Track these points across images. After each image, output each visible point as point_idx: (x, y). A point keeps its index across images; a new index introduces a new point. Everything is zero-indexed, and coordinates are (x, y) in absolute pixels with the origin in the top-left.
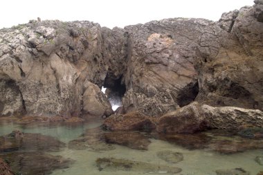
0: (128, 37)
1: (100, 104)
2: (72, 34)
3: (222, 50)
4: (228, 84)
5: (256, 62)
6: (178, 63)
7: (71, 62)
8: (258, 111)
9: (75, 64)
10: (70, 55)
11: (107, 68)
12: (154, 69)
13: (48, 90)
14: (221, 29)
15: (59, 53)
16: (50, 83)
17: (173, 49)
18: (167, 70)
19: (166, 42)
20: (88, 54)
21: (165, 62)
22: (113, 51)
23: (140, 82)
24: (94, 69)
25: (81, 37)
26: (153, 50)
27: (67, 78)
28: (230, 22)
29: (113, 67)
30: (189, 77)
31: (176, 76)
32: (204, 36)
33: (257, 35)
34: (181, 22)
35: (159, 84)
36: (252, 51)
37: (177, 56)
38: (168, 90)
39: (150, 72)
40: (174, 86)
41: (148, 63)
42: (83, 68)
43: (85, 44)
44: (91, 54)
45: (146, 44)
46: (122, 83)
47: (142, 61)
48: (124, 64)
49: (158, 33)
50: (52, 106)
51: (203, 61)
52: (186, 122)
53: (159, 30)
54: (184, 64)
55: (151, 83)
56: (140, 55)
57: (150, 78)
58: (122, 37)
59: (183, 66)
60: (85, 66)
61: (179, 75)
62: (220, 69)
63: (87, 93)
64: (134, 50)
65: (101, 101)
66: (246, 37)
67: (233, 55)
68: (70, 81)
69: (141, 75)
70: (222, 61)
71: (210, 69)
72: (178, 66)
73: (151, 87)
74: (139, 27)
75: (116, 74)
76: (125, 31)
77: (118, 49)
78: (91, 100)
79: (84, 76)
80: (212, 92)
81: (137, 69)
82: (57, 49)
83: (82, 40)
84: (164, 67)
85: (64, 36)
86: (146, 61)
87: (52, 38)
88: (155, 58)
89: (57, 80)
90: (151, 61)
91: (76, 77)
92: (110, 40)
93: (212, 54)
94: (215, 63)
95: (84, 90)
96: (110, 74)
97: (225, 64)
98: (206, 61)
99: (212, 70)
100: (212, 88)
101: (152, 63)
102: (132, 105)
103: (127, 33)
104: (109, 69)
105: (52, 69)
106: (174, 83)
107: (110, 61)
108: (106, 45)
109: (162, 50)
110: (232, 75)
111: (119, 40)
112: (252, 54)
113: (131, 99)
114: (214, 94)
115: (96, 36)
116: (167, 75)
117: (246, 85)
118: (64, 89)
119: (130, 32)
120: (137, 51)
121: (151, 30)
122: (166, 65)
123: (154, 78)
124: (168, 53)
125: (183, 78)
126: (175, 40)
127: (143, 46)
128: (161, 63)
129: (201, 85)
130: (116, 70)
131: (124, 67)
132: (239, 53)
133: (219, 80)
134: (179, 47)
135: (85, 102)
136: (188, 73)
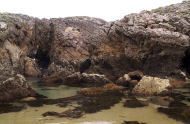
0: (53, 26)
2: (17, 27)
3: (102, 44)
4: (103, 62)
5: (116, 52)
6: (82, 47)
7: (17, 45)
8: (103, 76)
9: (19, 46)
10: (16, 41)
11: (38, 46)
12: (68, 50)
13: (4, 62)
14: (103, 32)
15: (10, 40)
16: (5, 58)
17: (80, 38)
18: (75, 51)
19: (76, 33)
20: (27, 40)
21: (75, 46)
22: (42, 36)
23: (59, 57)
24: (30, 48)
25: (23, 29)
26: (67, 38)
27: (16, 55)
28: (109, 28)
29: (42, 46)
30: (87, 55)
31: (80, 54)
32: (94, 35)
33: (118, 38)
34: (86, 21)
35: (70, 59)
36: (116, 46)
37: (82, 43)
38: (75, 63)
39: (65, 51)
40: (78, 60)
41: (64, 46)
42: (24, 49)
43: (26, 33)
44: (29, 40)
45: (64, 34)
46: (47, 56)
47: (60, 44)
48: (49, 44)
49: (71, 27)
50: (7, 72)
51: (93, 49)
52: (75, 80)
53: (72, 25)
55: (65, 58)
56: (60, 40)
57: (65, 55)
58: (49, 27)
59: (85, 49)
60: (25, 47)
61: (82, 54)
62: (100, 54)
63: (27, 64)
64: (56, 37)
65: (36, 69)
66: (113, 39)
67: (107, 47)
68: (18, 57)
69: (60, 53)
70: (101, 50)
72: (82, 49)
73: (65, 60)
74: (60, 19)
75: (43, 51)
76: (50, 22)
77: (46, 34)
78: (30, 68)
79: (24, 54)
80: (96, 65)
81: (57, 49)
82: (8, 37)
83: (23, 31)
84: (73, 49)
85: (12, 28)
86: (63, 44)
87: (5, 30)
88: (69, 43)
89: (10, 56)
90: (66, 45)
91: (20, 54)
92: (40, 28)
93: (97, 46)
94: (98, 51)
95: (25, 62)
96: (40, 50)
97: (103, 51)
98: (94, 49)
99: (97, 54)
100: (97, 63)
101: (67, 46)
102: (53, 72)
103: (52, 24)
104: (39, 47)
105: (6, 49)
106: (79, 59)
107: (40, 42)
108: (38, 32)
109: (73, 38)
110: (105, 58)
111: (46, 29)
112: (115, 48)
113: (53, 68)
115: (32, 28)
116: (75, 53)
117: (110, 63)
118: (15, 62)
119: (54, 24)
120: (58, 37)
121: (67, 24)
123: (67, 55)
124: (76, 40)
125: (84, 56)
126: (81, 33)
127: (62, 35)
128: (72, 46)
129: (92, 61)
130: (43, 48)
131: (49, 46)
132: (110, 46)
133: (99, 60)
134: (83, 37)
135: (26, 69)
136: (87, 53)
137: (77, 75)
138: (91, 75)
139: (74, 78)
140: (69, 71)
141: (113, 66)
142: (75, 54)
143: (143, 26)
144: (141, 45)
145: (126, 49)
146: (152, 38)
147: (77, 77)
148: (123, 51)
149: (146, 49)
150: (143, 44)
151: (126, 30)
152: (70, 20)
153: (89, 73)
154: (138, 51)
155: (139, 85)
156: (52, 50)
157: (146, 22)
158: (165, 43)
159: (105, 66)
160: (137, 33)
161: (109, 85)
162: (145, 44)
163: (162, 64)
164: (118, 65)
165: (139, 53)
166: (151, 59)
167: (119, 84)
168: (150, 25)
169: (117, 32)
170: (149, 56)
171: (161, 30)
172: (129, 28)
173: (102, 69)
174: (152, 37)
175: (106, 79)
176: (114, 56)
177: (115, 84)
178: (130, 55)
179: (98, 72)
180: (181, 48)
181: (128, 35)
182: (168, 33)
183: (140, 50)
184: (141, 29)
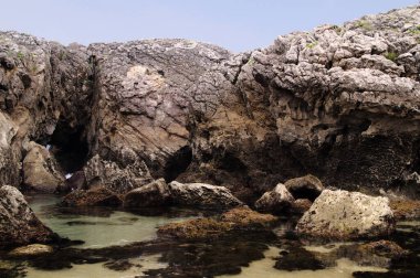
0: (96, 63)
1: (50, 175)
2: (4, 65)
3: (221, 108)
4: (223, 154)
5: (255, 129)
6: (169, 115)
7: (3, 110)
9: (10, 114)
10: (2, 100)
11: (57, 114)
12: (134, 123)
14: (223, 78)
17: (164, 94)
18: (153, 126)
19: (155, 82)
20: (31, 97)
21: (151, 113)
22: (68, 87)
23: (112, 142)
24: (37, 119)
25: (19, 69)
26: (133, 93)
28: (237, 69)
29: (68, 114)
30: (183, 137)
31: (166, 135)
32: (200, 86)
33: (260, 94)
34: (181, 50)
35: (139, 147)
36: (254, 113)
37: (168, 104)
38: (153, 156)
39: (127, 127)
40: (161, 149)
41: (124, 114)
42: (22, 120)
43: (26, 80)
44: (34, 97)
45: (123, 83)
46: (82, 139)
47: (115, 109)
48: (87, 108)
49: (143, 64)
51: (197, 121)
52: (152, 198)
53: (146, 60)
54: (178, 118)
55: (127, 144)
56: (114, 98)
57: (127, 136)
58: (86, 65)
59: (176, 121)
60: (26, 116)
61: (170, 134)
62: (216, 133)
63: (28, 158)
64: (103, 90)
65: (52, 171)
66: (248, 94)
67: (233, 115)
69: (113, 130)
70: (218, 123)
71: (205, 132)
72: (170, 120)
73: (127, 149)
74: (114, 47)
75: (72, 125)
76: (90, 53)
77: (78, 83)
78: (37, 170)
79: (23, 132)
80: (206, 162)
81: (107, 121)
83: (20, 75)
84: (147, 121)
86: (122, 109)
88: (136, 105)
90: (129, 110)
91: (12, 134)
92: (63, 67)
93: (208, 113)
94: (210, 125)
95: (24, 153)
96: (62, 125)
97: (222, 127)
98: (200, 121)
99: (206, 134)
100: (206, 157)
101: (131, 113)
102: (97, 178)
103: (94, 57)
104: (61, 116)
106: (162, 145)
107: (63, 103)
108: (58, 77)
109: (148, 94)
110: (228, 143)
111: (80, 69)
112: (253, 118)
113: (97, 169)
114: (208, 165)
115: (42, 67)
117: (241, 157)
119: (98, 57)
120: (108, 91)
121: (132, 58)
122: (152, 118)
123: (132, 137)
124: (156, 99)
125: (174, 138)
126: (168, 80)
127: (119, 85)
128: (145, 114)
129: (195, 152)
130: (72, 119)
131: (85, 113)
132: (241, 113)
133: (214, 148)
134: (172, 90)
135: (26, 173)
136: (183, 131)
137: (156, 186)
138: (192, 186)
139: (150, 193)
140: (138, 176)
141: (247, 163)
142: (151, 133)
143: (321, 63)
144: (316, 110)
145: (279, 120)
146: (345, 94)
147: (156, 192)
148: (273, 126)
149: (329, 120)
150: (322, 108)
151: (280, 73)
152: (139, 47)
153: (188, 182)
154: (311, 126)
155: (314, 213)
156: (93, 124)
157: (330, 54)
158: (377, 106)
159: (228, 162)
160: (308, 82)
161: (237, 211)
162: (327, 108)
163: (370, 157)
164: (260, 160)
165: (312, 131)
166: (344, 144)
167: (261, 210)
168: (340, 60)
169: (259, 78)
170: (339, 138)
171: (367, 72)
172: (289, 69)
173: (220, 172)
174: (344, 89)
175: (229, 195)
176: (250, 140)
177: (254, 209)
178: (290, 137)
179: (211, 178)
180: (417, 117)
181: (285, 85)
182: (385, 80)
183: (316, 122)
184: (317, 70)
